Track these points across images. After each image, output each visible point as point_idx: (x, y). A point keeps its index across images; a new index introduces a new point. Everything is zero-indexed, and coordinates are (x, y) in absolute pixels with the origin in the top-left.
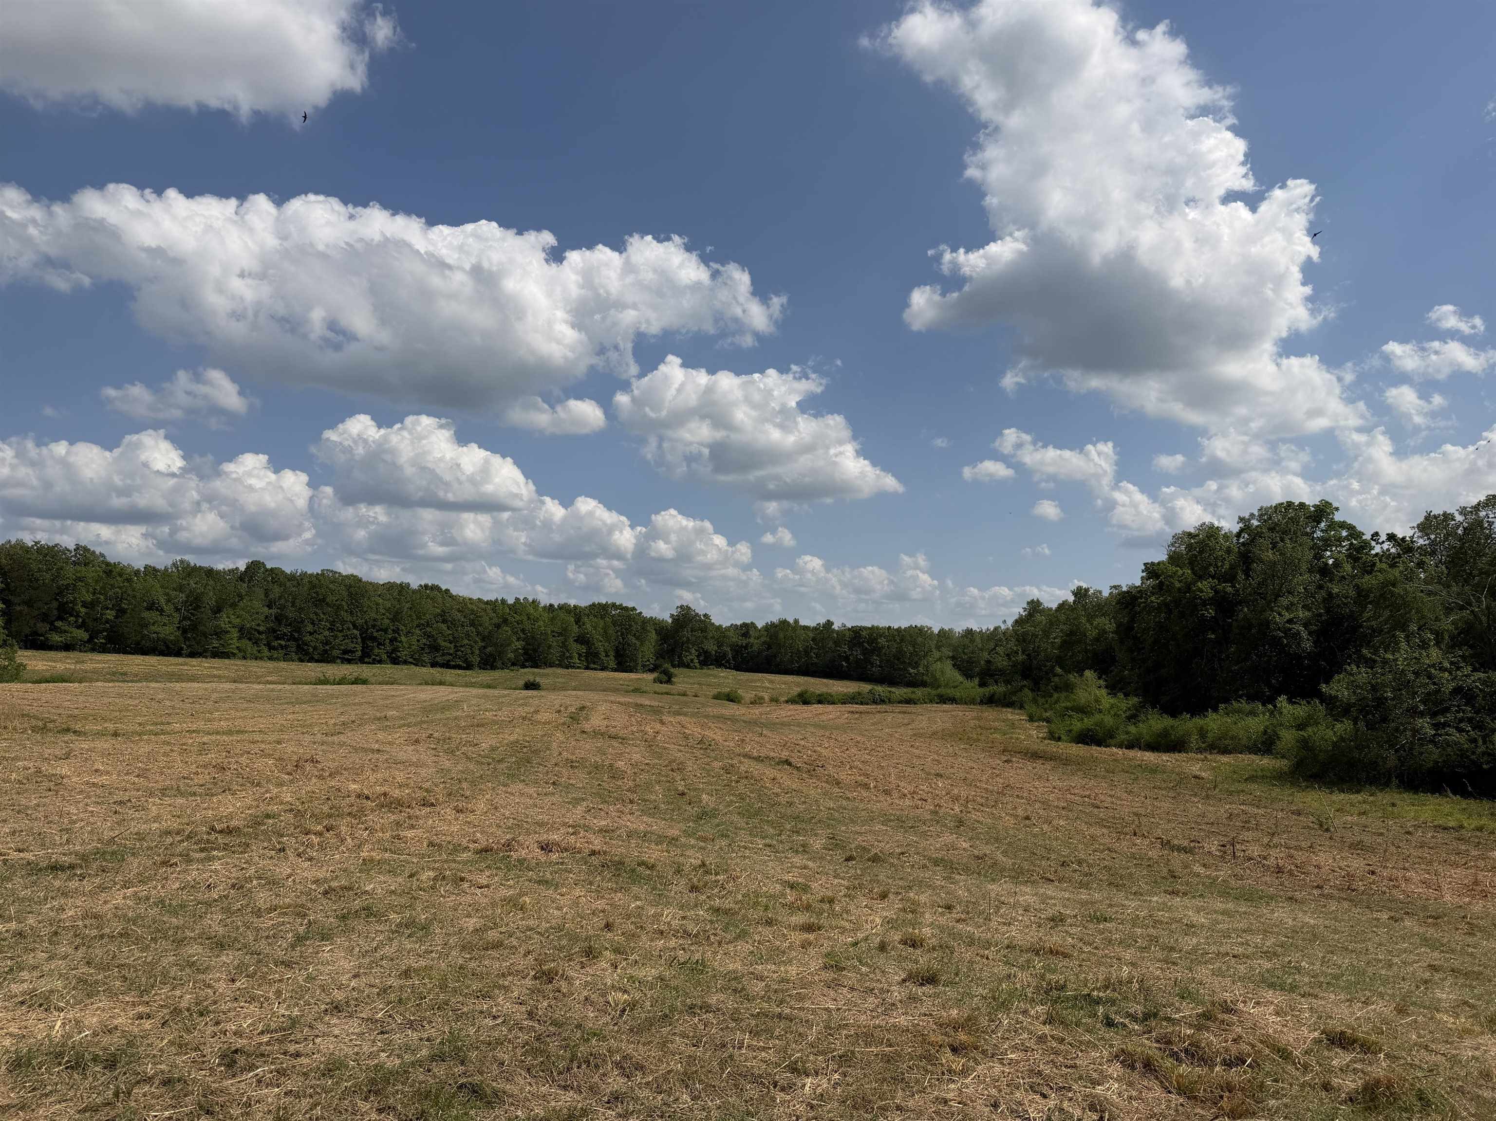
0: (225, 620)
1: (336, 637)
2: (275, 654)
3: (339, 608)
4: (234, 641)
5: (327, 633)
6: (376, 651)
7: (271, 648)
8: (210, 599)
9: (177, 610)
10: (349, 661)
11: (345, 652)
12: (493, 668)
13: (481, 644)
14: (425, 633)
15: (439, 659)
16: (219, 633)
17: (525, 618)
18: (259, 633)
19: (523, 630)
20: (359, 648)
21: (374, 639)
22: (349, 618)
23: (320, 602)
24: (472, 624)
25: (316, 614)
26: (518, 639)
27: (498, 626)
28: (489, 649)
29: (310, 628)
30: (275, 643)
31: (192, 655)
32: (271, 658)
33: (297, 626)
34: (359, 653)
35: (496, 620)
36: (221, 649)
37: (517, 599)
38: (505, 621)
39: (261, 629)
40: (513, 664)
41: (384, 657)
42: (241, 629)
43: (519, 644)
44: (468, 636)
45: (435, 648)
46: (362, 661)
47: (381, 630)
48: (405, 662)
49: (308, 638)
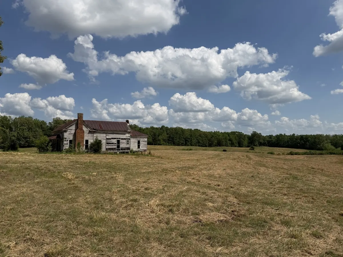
0: (160, 138)
1: (180, 141)
2: (169, 144)
3: (180, 135)
4: (162, 142)
5: (178, 140)
6: (188, 143)
7: (168, 143)
8: (157, 134)
9: (152, 136)
10: (183, 145)
11: (182, 143)
12: (211, 147)
13: (208, 141)
14: (197, 139)
15: (200, 145)
16: (159, 140)
17: (217, 135)
18: (166, 140)
19: (217, 138)
20: (185, 142)
21: (187, 141)
22: (182, 137)
23: (177, 133)
24: (206, 137)
25: (176, 136)
26: (216, 140)
27: (211, 137)
28: (210, 143)
29: (175, 139)
30: (169, 142)
31: (155, 145)
32: (168, 145)
33: (173, 138)
34: (185, 144)
35: (211, 136)
36: (160, 143)
37: (215, 131)
38: (213, 136)
39: (166, 139)
40: (215, 146)
41: (189, 144)
42: (163, 139)
43: (216, 141)
44: (205, 140)
45: (199, 142)
46: (185, 145)
47: (189, 139)
48: (193, 145)
49: (175, 141)
